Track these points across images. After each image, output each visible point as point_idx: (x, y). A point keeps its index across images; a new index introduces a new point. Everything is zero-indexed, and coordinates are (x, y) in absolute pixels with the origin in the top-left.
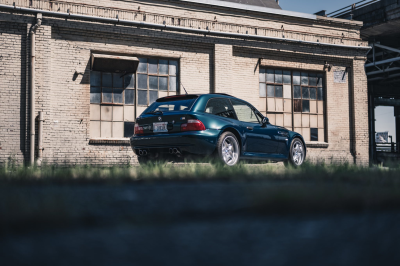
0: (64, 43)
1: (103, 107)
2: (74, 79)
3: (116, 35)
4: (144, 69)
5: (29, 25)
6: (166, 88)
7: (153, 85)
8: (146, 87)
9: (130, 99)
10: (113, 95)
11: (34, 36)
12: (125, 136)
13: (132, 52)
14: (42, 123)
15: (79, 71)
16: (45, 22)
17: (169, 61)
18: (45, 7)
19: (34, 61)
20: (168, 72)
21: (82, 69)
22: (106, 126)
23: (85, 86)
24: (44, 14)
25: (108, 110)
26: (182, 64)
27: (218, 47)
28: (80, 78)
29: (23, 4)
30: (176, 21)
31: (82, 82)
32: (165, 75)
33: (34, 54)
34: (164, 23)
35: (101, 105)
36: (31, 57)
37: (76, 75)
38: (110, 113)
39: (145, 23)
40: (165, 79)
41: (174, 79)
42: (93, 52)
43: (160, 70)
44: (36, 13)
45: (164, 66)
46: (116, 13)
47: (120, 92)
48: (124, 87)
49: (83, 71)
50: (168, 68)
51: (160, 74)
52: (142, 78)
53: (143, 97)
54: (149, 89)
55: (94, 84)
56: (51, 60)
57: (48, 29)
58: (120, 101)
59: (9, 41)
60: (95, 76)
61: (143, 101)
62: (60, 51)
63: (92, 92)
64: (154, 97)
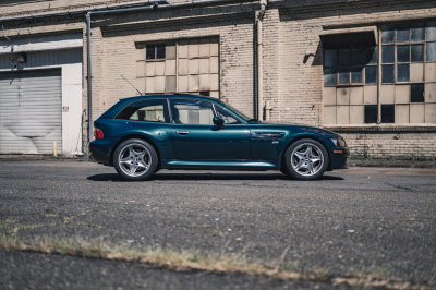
0: (295, 23)
1: (340, 90)
2: (305, 62)
3: (350, 4)
4: (391, 38)
5: (257, 13)
6: (419, 58)
7: (404, 56)
8: (393, 61)
9: (372, 78)
10: (350, 74)
11: (260, 24)
12: (366, 121)
13: (373, 20)
14: (268, 112)
15: (308, 52)
16: (270, 6)
17: (425, 22)
19: (260, 47)
20: (423, 38)
21: (313, 49)
22: (343, 111)
23: (317, 67)
25: (345, 93)
28: (311, 59)
31: (314, 64)
32: (420, 42)
33: (260, 42)
35: (338, 87)
36: (258, 45)
37: (307, 57)
38: (347, 96)
40: (420, 47)
42: (325, 28)
43: (413, 37)
47: (360, 70)
48: (363, 63)
49: (314, 52)
50: (424, 32)
51: (412, 42)
52: (388, 50)
53: (388, 72)
54: (396, 63)
55: (327, 64)
56: (280, 45)
57: (275, 13)
58: (360, 81)
59: (242, 32)
60: (329, 55)
61: (388, 79)
62: (290, 34)
63: (325, 73)
64: (404, 72)
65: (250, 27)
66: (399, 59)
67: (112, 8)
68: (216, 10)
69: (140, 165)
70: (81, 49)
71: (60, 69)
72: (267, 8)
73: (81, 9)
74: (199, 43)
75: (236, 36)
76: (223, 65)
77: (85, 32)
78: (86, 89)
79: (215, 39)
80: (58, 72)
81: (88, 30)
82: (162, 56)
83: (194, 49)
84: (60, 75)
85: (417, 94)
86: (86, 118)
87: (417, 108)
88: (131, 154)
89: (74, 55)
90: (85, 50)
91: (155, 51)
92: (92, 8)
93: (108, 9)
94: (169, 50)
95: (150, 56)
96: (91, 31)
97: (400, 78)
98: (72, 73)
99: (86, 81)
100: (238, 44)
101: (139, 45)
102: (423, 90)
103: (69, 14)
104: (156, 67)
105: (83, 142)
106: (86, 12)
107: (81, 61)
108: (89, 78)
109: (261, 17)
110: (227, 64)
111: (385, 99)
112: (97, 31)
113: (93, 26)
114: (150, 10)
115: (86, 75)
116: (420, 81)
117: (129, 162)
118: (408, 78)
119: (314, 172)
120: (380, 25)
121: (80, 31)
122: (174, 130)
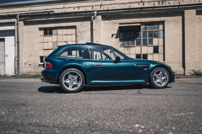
0: (107, 22)
1: (126, 48)
2: (112, 37)
3: (130, 15)
4: (146, 28)
5: (92, 17)
6: (157, 36)
7: (151, 35)
9: (139, 44)
10: (130, 42)
11: (94, 21)
13: (139, 21)
15: (113, 33)
16: (98, 14)
17: (158, 23)
18: (98, 8)
19: (94, 31)
20: (158, 29)
21: (115, 32)
24: (98, 11)
25: (128, 49)
26: (165, 24)
27: (186, 12)
28: (115, 36)
29: (89, 9)
30: (161, 3)
31: (116, 38)
32: (157, 30)
33: (94, 28)
34: (154, 4)
37: (113, 35)
38: (129, 51)
39: (143, 6)
40: (157, 32)
41: (162, 32)
42: (120, 24)
43: (154, 28)
44: (94, 11)
45: (156, 26)
46: (129, 5)
47: (134, 40)
48: (135, 38)
49: (116, 33)
50: (158, 26)
51: (154, 30)
52: (145, 33)
53: (145, 42)
54: (148, 38)
55: (121, 38)
56: (102, 30)
57: (100, 17)
58: (134, 45)
59: (86, 25)
60: (122, 35)
61: (145, 44)
62: (106, 26)
63: (120, 41)
64: (151, 42)
65: (89, 23)
66: (149, 37)
67: (29, 13)
68: (75, 15)
69: (75, 83)
70: (14, 30)
71: (4, 39)
72: (97, 15)
73: (14, 13)
74: (67, 29)
75: (83, 27)
76: (78, 38)
77: (16, 23)
78: (16, 47)
79: (74, 27)
80: (3, 40)
81: (17, 22)
82: (51, 34)
83: (65, 31)
84: (4, 41)
85: (156, 50)
86: (17, 59)
87: (156, 55)
88: (70, 77)
89: (11, 33)
90: (16, 31)
91: (48, 32)
92: (19, 13)
93: (27, 13)
94: (54, 31)
95: (45, 34)
96: (19, 22)
97: (149, 44)
98: (10, 41)
99: (16, 44)
100: (84, 29)
101: (40, 29)
102: (158, 49)
103: (9, 15)
104: (48, 38)
105: (15, 70)
106: (17, 15)
107: (14, 35)
108: (18, 43)
109: (94, 18)
110: (79, 37)
111: (144, 52)
112: (21, 23)
113: (20, 20)
114: (46, 14)
115: (16, 41)
116: (157, 45)
117: (68, 82)
118: (152, 44)
119: (163, 84)
120: (141, 23)
121: (14, 23)
122: (94, 63)
